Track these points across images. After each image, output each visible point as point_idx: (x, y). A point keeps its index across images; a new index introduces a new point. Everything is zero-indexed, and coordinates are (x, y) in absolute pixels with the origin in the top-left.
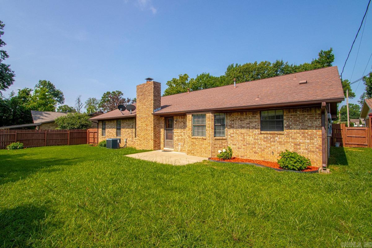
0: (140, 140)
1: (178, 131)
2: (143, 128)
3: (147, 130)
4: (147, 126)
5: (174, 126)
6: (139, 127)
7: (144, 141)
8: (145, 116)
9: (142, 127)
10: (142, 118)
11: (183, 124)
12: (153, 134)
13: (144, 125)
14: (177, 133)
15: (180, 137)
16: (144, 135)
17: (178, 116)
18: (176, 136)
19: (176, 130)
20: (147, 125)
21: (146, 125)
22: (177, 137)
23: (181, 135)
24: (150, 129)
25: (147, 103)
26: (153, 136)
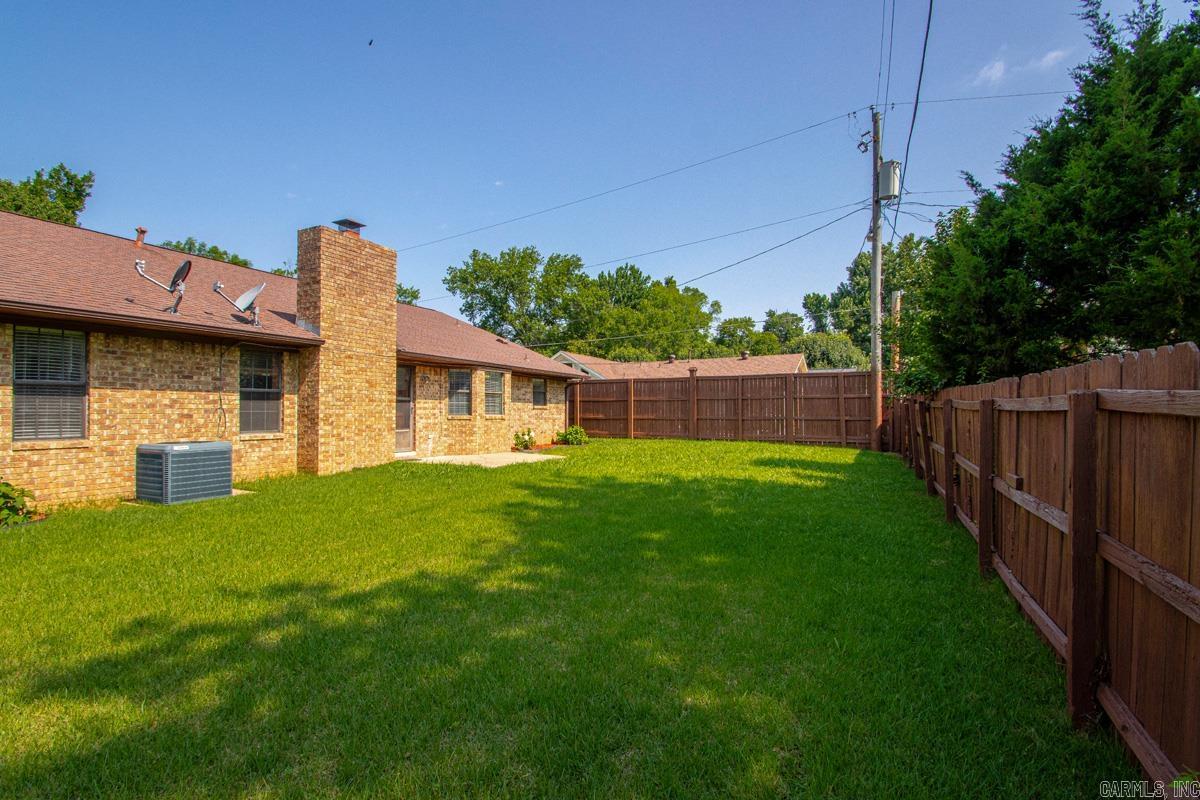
0: (339, 435)
1: (426, 405)
2: (354, 391)
3: (371, 401)
4: (372, 386)
5: (418, 392)
6: (336, 388)
7: (356, 438)
8: (362, 350)
9: (350, 388)
10: (350, 357)
11: (437, 387)
12: (394, 411)
13: (359, 382)
14: (425, 409)
15: (431, 421)
16: (361, 415)
17: (426, 366)
18: (421, 418)
19: (423, 401)
20: (371, 384)
21: (367, 382)
22: (423, 421)
23: (434, 415)
24: (383, 397)
25: (371, 311)
26: (394, 419)
